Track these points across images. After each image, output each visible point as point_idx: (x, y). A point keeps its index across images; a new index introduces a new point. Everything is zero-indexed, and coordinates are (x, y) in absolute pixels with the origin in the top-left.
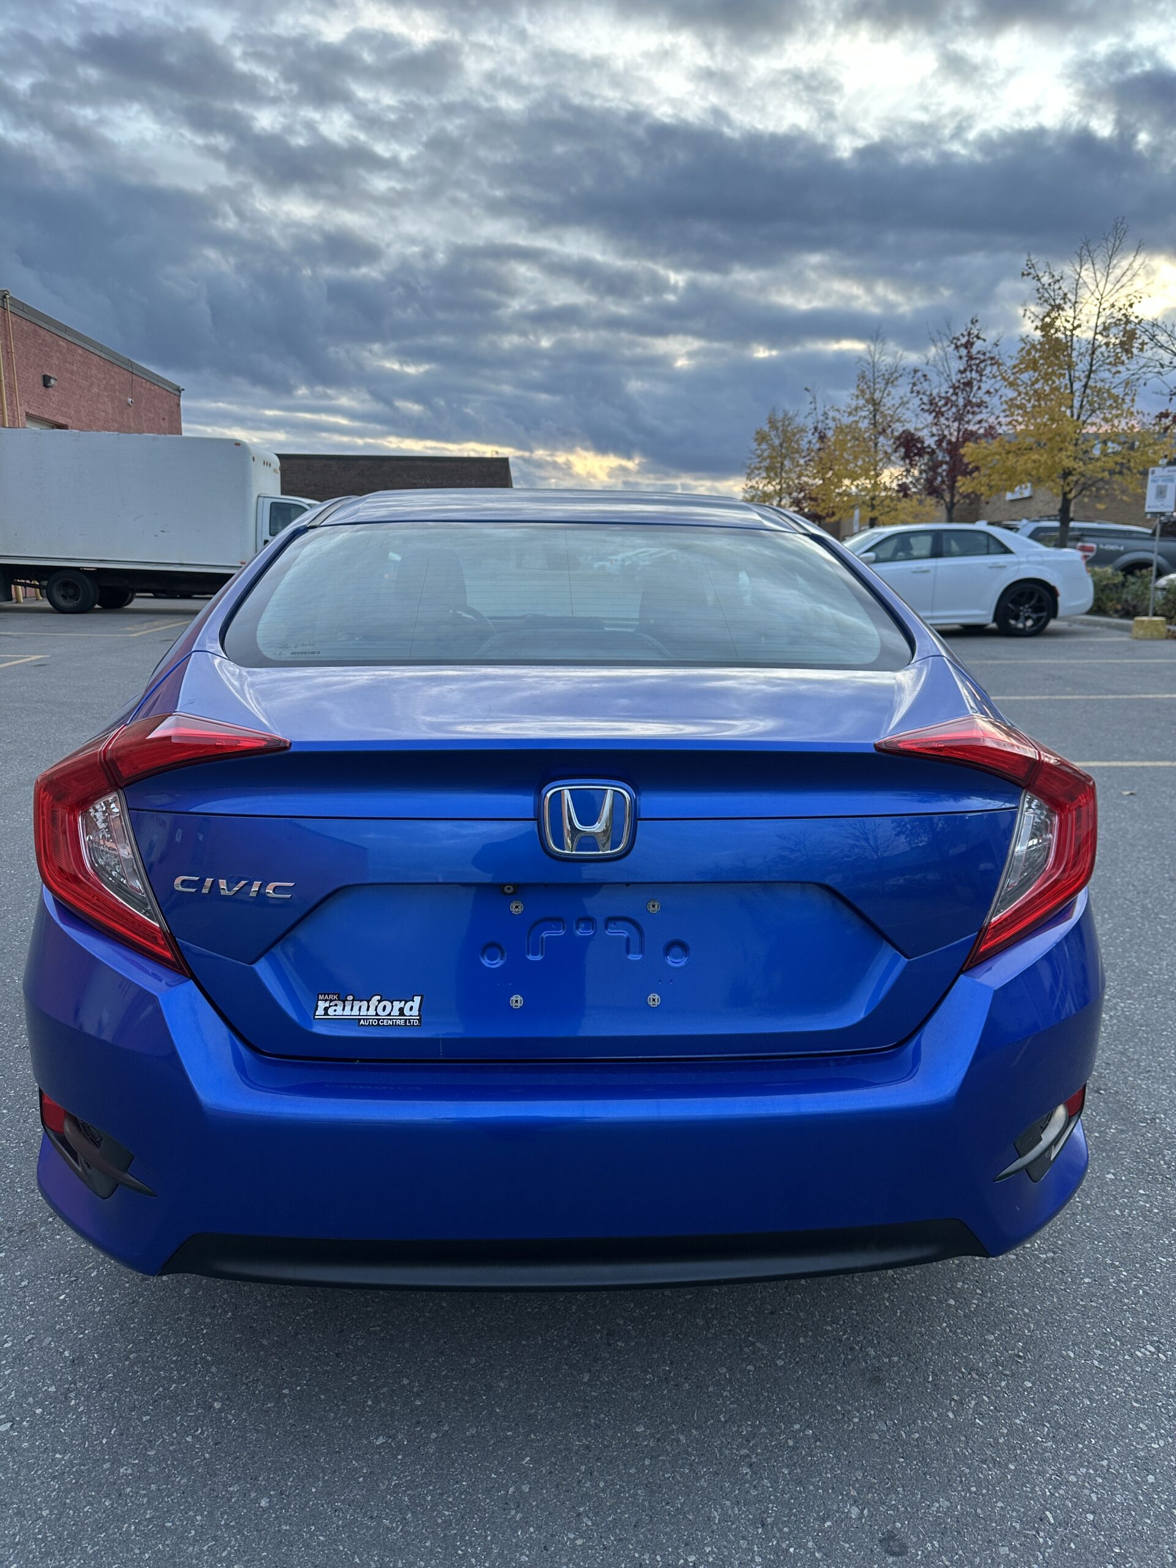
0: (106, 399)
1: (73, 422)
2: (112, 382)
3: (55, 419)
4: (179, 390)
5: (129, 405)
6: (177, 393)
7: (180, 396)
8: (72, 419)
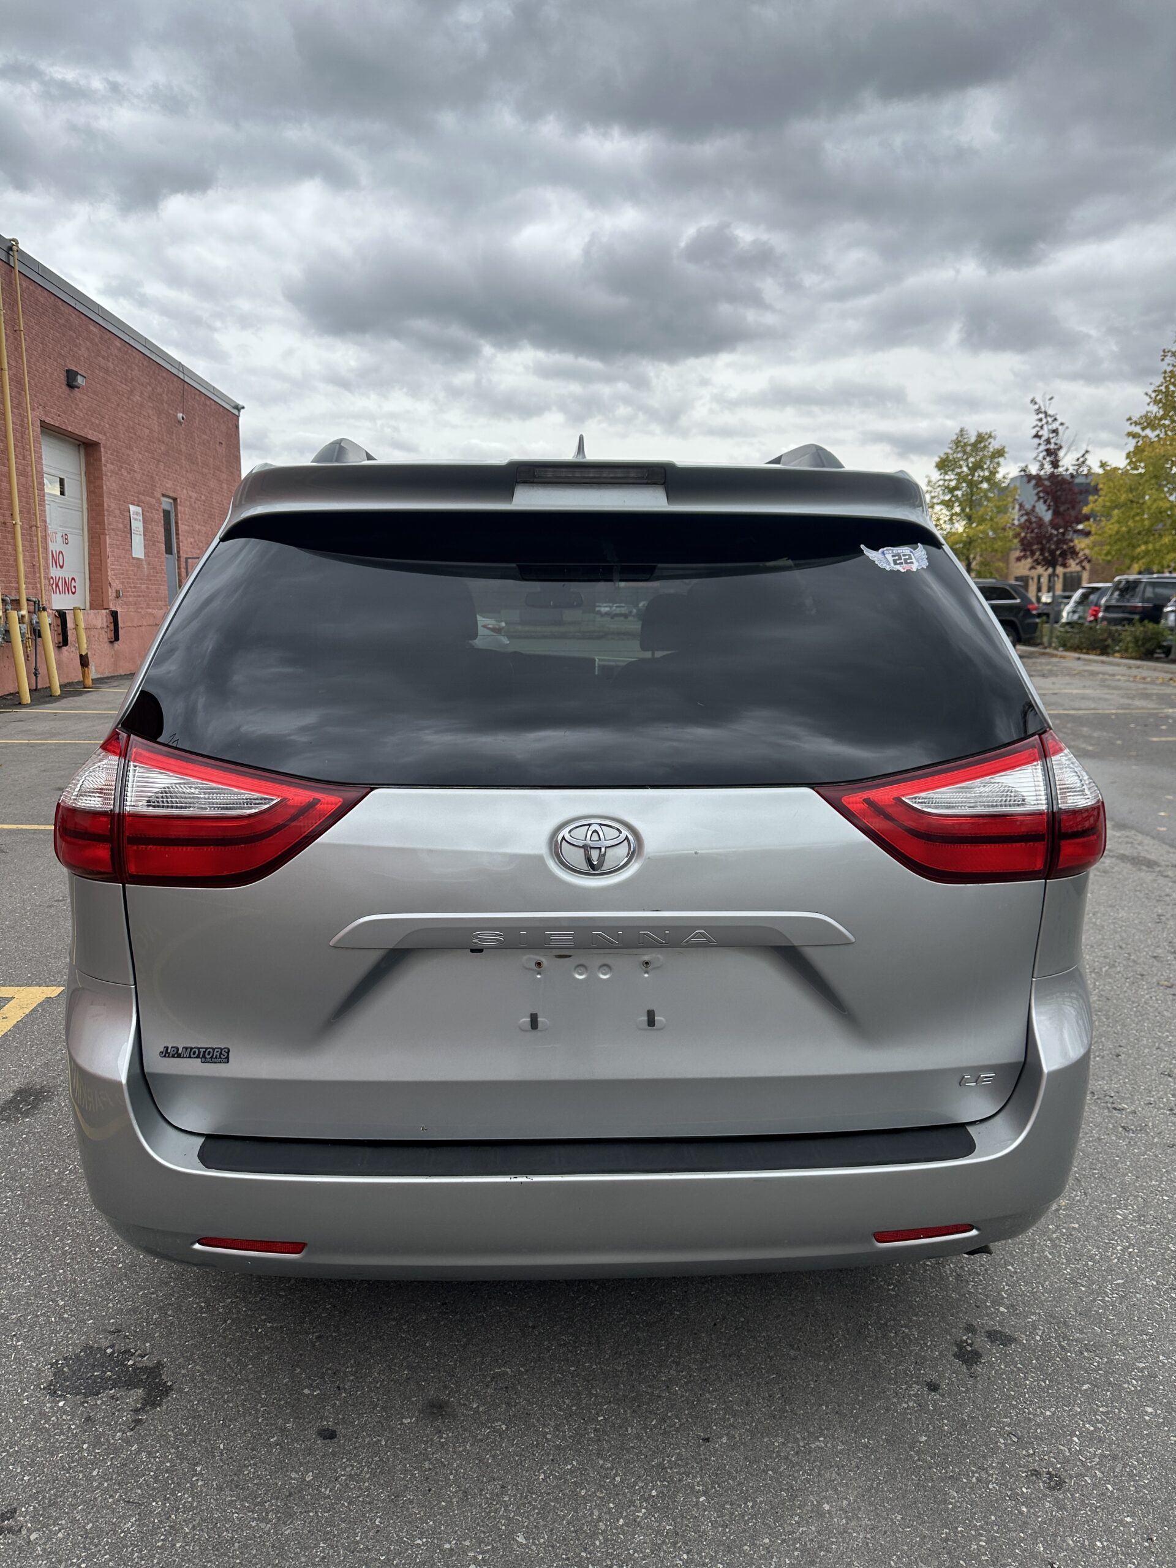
0: (150, 412)
1: (107, 439)
2: (159, 390)
3: (82, 434)
4: (238, 408)
5: (179, 422)
6: (235, 412)
7: (238, 416)
8: (105, 435)
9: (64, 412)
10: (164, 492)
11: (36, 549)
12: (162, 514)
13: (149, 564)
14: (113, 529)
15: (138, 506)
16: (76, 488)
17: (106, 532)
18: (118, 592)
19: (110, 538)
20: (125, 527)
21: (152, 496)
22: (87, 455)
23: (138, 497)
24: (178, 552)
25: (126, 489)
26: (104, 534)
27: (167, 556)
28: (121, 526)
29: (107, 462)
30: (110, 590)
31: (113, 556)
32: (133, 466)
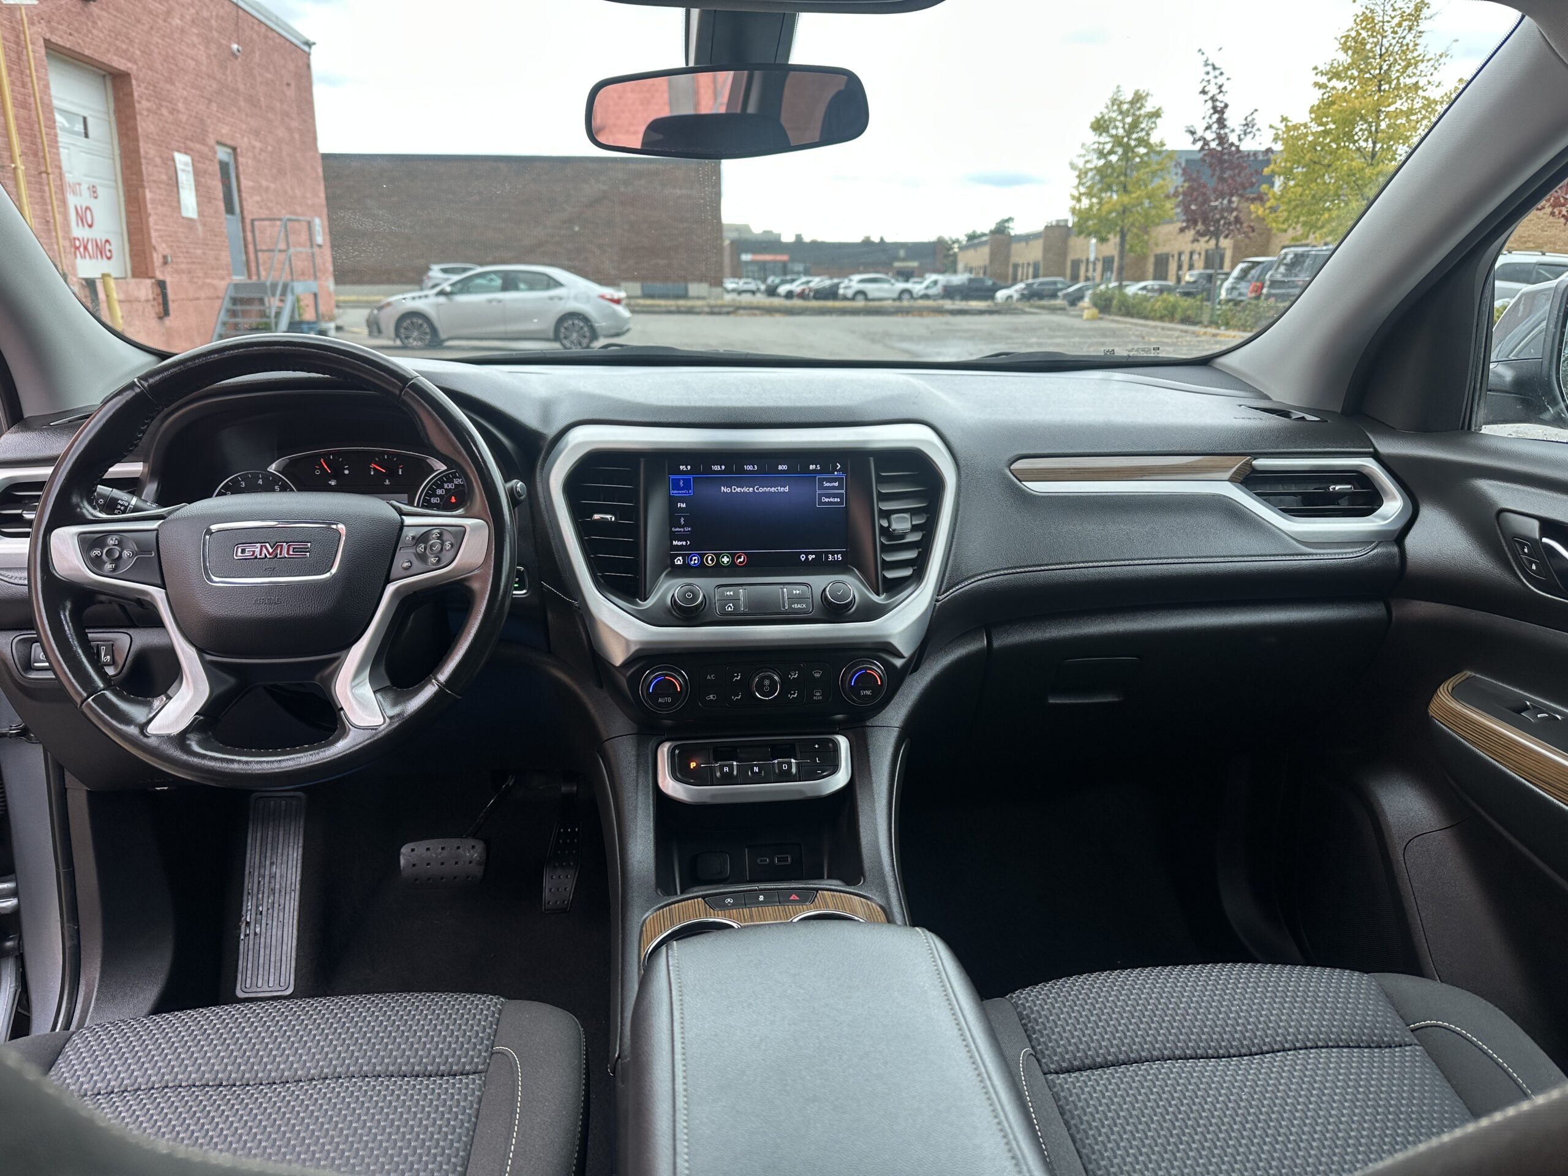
0: (195, 39)
1: (139, 69)
2: (206, 14)
3: (105, 60)
4: (309, 44)
5: (236, 57)
6: (306, 48)
7: (309, 54)
8: (135, 63)
9: (77, 30)
10: (219, 138)
11: (48, 201)
12: (217, 167)
13: (204, 225)
14: (155, 182)
15: (186, 153)
16: (102, 127)
17: (146, 184)
18: (165, 257)
19: (151, 191)
20: (170, 179)
21: (203, 142)
22: (116, 89)
23: (185, 143)
24: (242, 212)
25: (168, 133)
26: (143, 187)
27: (229, 216)
28: (164, 177)
29: (140, 97)
30: (155, 255)
31: (156, 214)
32: (176, 105)
